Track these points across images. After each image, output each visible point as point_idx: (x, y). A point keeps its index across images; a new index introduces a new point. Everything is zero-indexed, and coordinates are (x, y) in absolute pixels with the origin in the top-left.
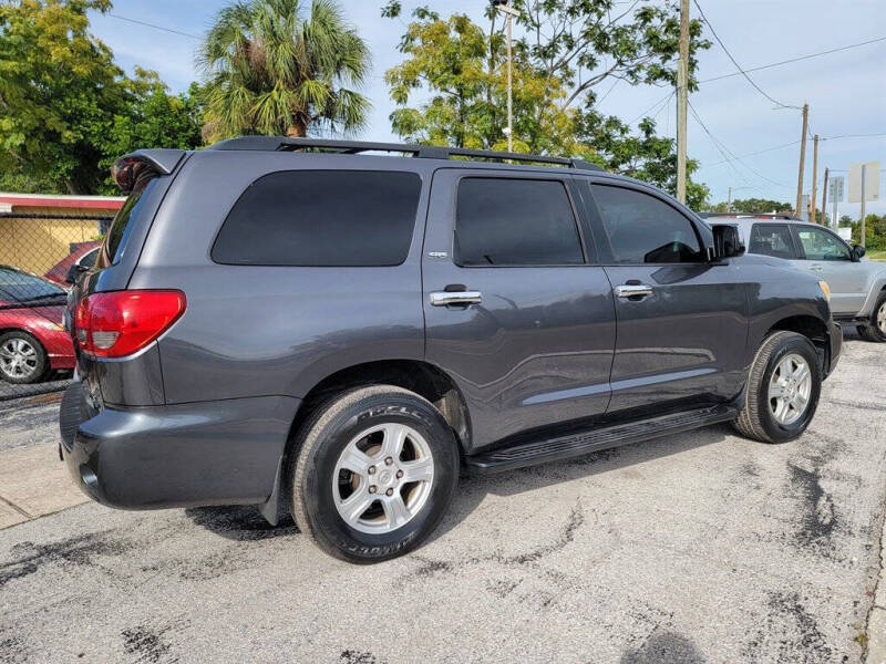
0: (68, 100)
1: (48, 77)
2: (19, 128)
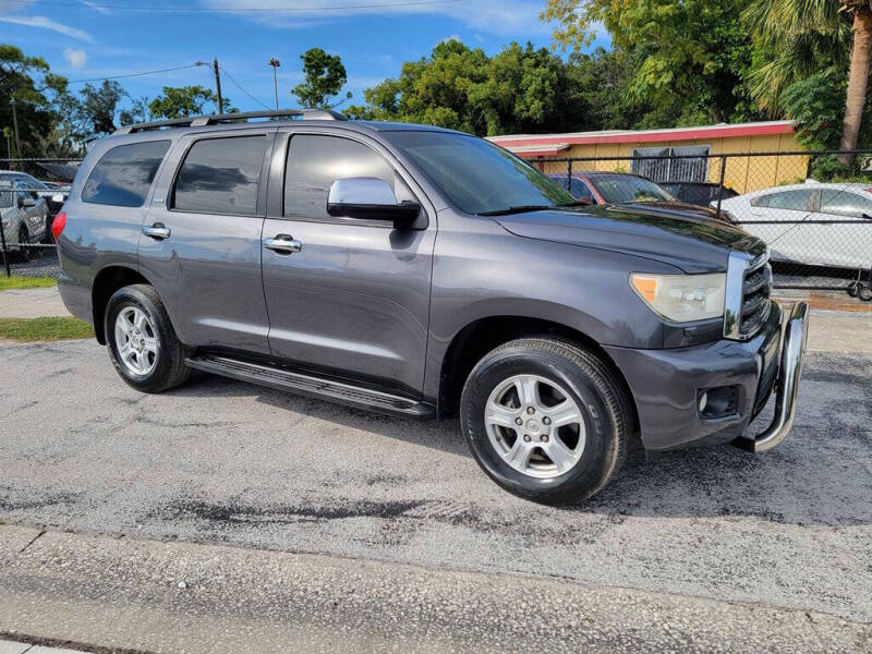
0: (717, 29)
2: (669, 68)
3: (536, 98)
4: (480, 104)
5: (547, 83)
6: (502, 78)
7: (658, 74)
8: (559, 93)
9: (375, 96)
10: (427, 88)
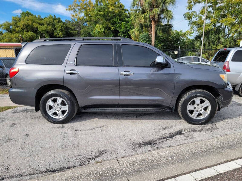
0: (113, 19)
1: (110, 14)
2: (103, 27)
3: (60, 31)
4: (43, 32)
5: (63, 27)
6: (49, 24)
7: (101, 29)
8: (67, 31)
9: (3, 26)
10: (23, 25)
